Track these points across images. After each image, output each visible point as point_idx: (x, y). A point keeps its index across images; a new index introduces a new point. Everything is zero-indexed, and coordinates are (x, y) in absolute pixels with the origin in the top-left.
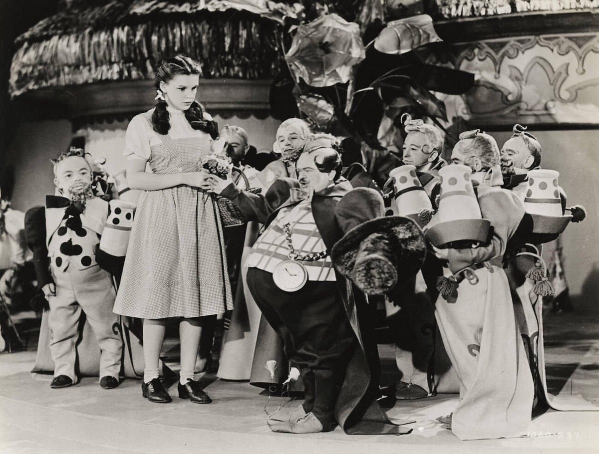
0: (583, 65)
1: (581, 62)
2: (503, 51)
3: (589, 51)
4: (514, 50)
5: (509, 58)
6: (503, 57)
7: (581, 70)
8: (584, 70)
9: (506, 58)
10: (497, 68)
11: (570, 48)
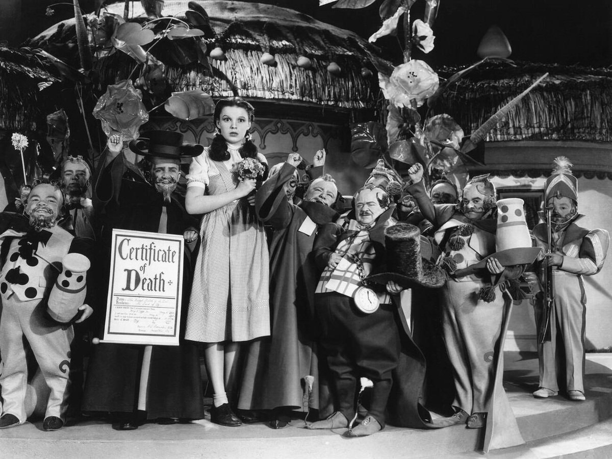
0: (264, 143)
1: (263, 140)
2: (202, 126)
3: (268, 132)
4: (212, 126)
5: (208, 132)
6: (202, 131)
7: (263, 146)
8: (265, 146)
9: (205, 132)
10: (197, 139)
11: (255, 129)
